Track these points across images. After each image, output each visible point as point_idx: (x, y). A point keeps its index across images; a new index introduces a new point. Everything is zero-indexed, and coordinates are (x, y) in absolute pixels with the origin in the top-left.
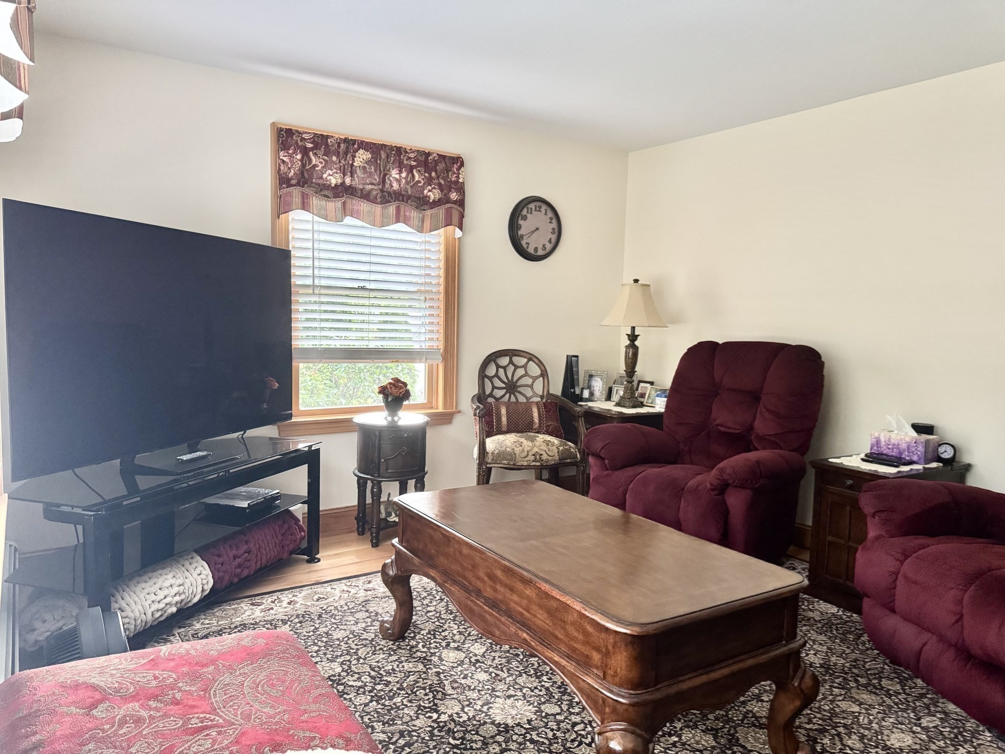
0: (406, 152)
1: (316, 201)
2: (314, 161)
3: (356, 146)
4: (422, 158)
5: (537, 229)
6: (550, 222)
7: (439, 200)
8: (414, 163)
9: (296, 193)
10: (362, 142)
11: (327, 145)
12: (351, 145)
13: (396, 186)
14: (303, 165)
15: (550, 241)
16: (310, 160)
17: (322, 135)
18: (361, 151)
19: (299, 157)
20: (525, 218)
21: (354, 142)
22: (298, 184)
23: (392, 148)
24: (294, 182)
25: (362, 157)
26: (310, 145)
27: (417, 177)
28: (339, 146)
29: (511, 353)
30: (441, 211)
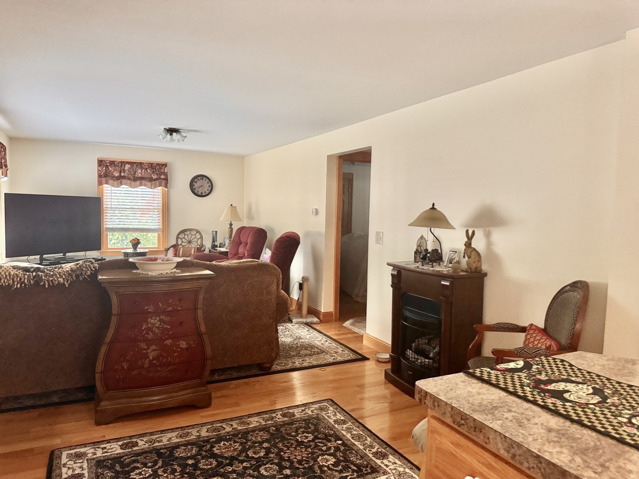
0: (144, 164)
1: (110, 181)
2: (110, 169)
3: (125, 163)
4: (150, 165)
5: (202, 186)
6: (208, 183)
7: (156, 178)
8: (147, 167)
9: (104, 180)
10: (127, 162)
11: (115, 164)
12: (123, 163)
13: (140, 175)
14: (106, 171)
15: (208, 190)
16: (109, 169)
17: (113, 161)
18: (127, 165)
19: (104, 168)
20: (196, 182)
21: (124, 162)
22: (104, 177)
23: (138, 163)
24: (103, 176)
25: (127, 167)
26: (108, 164)
27: (149, 171)
28: (119, 164)
29: (190, 230)
30: (157, 182)
